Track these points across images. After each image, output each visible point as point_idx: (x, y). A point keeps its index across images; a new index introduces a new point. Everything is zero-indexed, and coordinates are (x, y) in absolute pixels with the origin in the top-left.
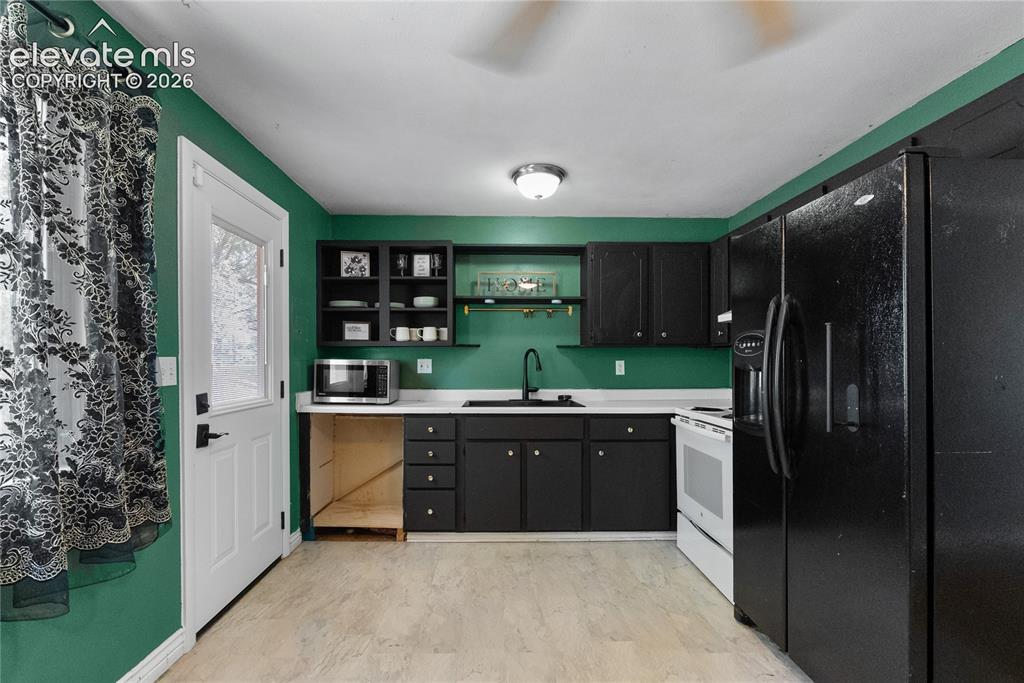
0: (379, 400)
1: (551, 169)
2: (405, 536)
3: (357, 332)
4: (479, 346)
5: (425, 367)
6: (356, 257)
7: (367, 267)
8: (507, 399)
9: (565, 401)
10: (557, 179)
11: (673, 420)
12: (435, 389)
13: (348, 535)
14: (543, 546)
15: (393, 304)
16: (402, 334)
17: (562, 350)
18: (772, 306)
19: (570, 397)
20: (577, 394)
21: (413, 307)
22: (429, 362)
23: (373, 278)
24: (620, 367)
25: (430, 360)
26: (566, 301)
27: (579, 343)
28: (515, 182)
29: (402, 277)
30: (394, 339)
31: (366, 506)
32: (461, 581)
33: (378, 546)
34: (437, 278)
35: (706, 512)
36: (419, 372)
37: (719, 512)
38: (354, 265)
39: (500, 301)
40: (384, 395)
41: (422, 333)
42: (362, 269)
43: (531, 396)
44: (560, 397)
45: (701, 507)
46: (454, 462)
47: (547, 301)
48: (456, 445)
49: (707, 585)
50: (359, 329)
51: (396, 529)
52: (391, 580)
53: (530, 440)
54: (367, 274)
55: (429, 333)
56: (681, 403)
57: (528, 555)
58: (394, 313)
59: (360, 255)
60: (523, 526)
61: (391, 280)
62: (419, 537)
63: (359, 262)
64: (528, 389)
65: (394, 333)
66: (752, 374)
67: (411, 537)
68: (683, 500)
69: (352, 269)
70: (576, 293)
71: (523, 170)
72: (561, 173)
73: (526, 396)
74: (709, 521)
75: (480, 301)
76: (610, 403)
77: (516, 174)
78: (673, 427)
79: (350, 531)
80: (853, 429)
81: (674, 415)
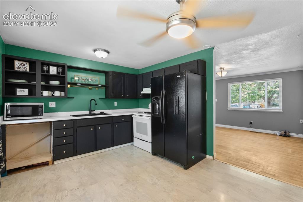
0: (39, 117)
1: (106, 51)
2: (53, 162)
3: (23, 92)
4: (74, 98)
5: (52, 105)
6: (22, 64)
7: (28, 68)
8: (85, 114)
9: (102, 113)
10: (107, 54)
11: (133, 116)
12: (57, 112)
13: (23, 170)
14: (101, 154)
15: (42, 83)
16: (46, 93)
17: (101, 99)
18: (162, 92)
19: (104, 112)
20: (106, 111)
21: (50, 84)
22: (54, 103)
23: (30, 72)
24: (116, 104)
25: (55, 102)
26: (102, 86)
27: (105, 97)
28: (95, 52)
29: (45, 73)
30: (42, 95)
31: (27, 158)
32: (84, 168)
33: (42, 169)
34: (60, 75)
35: (142, 135)
36: (50, 107)
37: (146, 134)
38: (21, 66)
39: (82, 84)
40: (42, 115)
41: (54, 93)
42: (25, 68)
43: (92, 113)
44: (101, 112)
45: (141, 134)
46: (73, 134)
47: (97, 85)
48: (74, 129)
49: (144, 151)
50: (24, 91)
51: (48, 162)
52: (58, 176)
53: (97, 125)
54: (28, 70)
55: (57, 94)
56: (135, 112)
57: (99, 157)
58: (42, 86)
59: (24, 63)
60: (96, 149)
61: (41, 74)
62: (59, 161)
63: (24, 65)
64: (91, 111)
65: (42, 93)
66: (156, 105)
67: (55, 162)
68: (135, 134)
69: (20, 68)
70: (104, 84)
71: (98, 50)
72: (108, 52)
73: (90, 113)
74: (144, 137)
75: (75, 84)
76: (114, 113)
77: (95, 50)
78: (132, 118)
79: (24, 168)
80: (177, 114)
81: (133, 115)
